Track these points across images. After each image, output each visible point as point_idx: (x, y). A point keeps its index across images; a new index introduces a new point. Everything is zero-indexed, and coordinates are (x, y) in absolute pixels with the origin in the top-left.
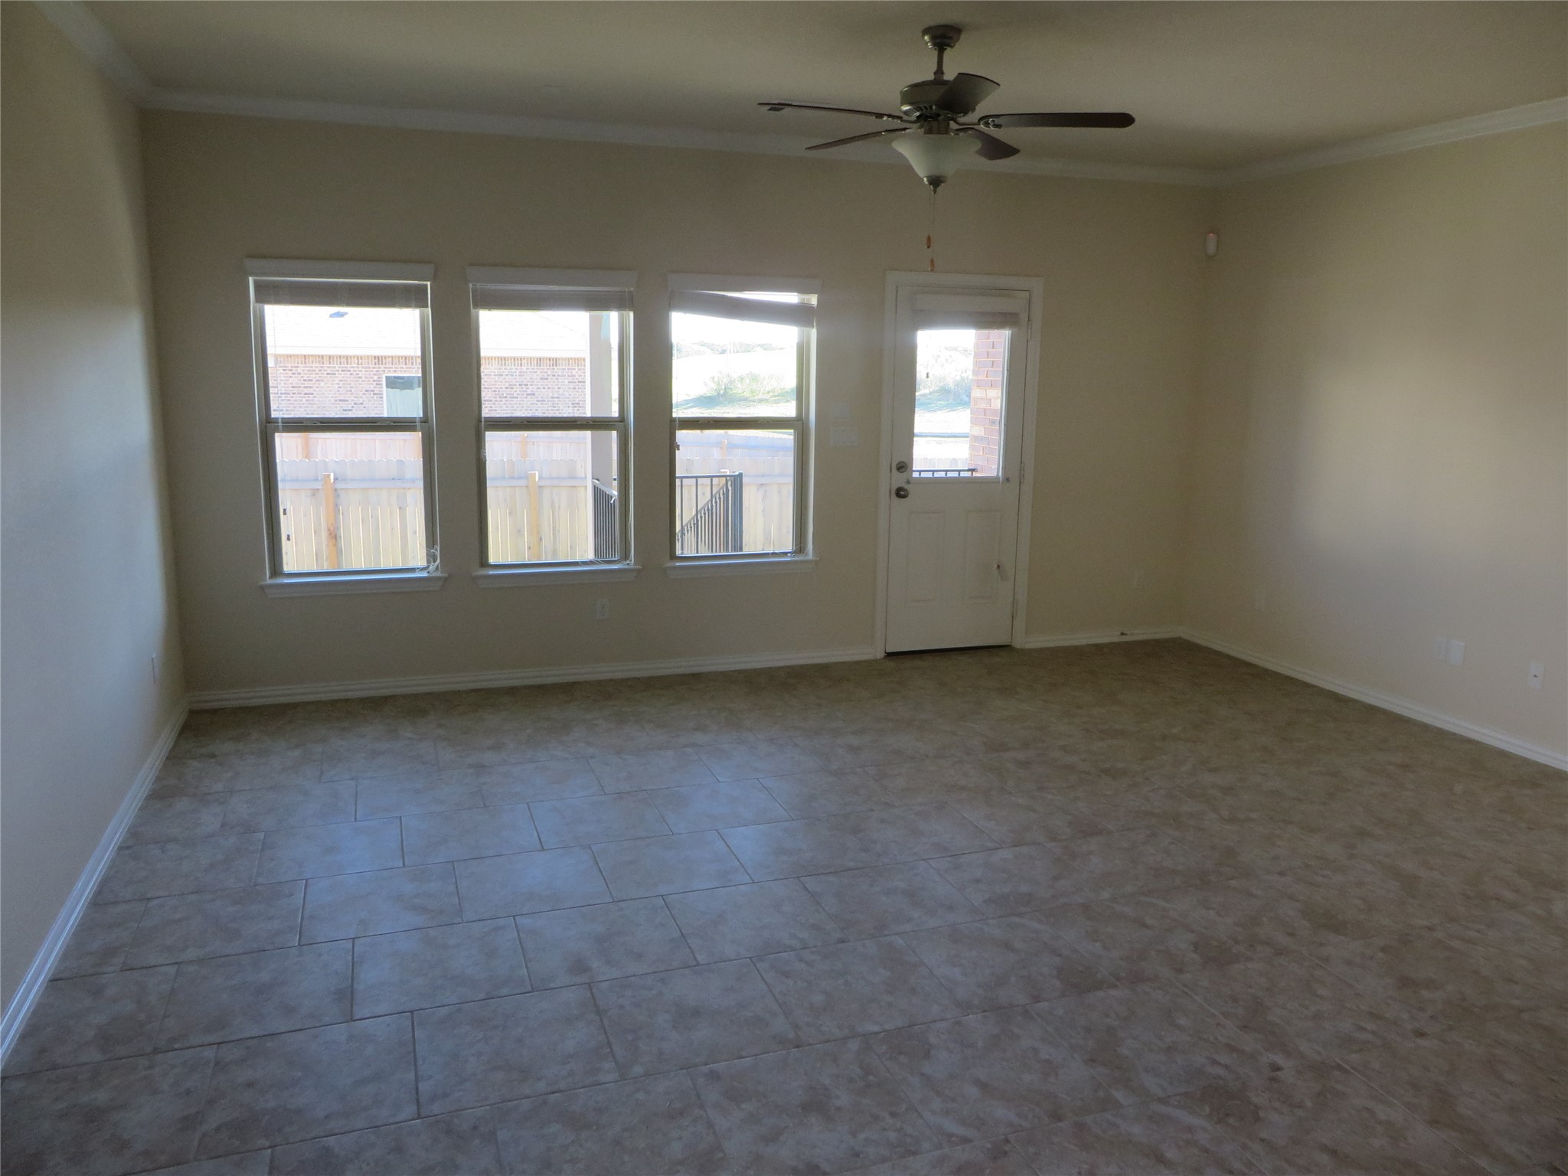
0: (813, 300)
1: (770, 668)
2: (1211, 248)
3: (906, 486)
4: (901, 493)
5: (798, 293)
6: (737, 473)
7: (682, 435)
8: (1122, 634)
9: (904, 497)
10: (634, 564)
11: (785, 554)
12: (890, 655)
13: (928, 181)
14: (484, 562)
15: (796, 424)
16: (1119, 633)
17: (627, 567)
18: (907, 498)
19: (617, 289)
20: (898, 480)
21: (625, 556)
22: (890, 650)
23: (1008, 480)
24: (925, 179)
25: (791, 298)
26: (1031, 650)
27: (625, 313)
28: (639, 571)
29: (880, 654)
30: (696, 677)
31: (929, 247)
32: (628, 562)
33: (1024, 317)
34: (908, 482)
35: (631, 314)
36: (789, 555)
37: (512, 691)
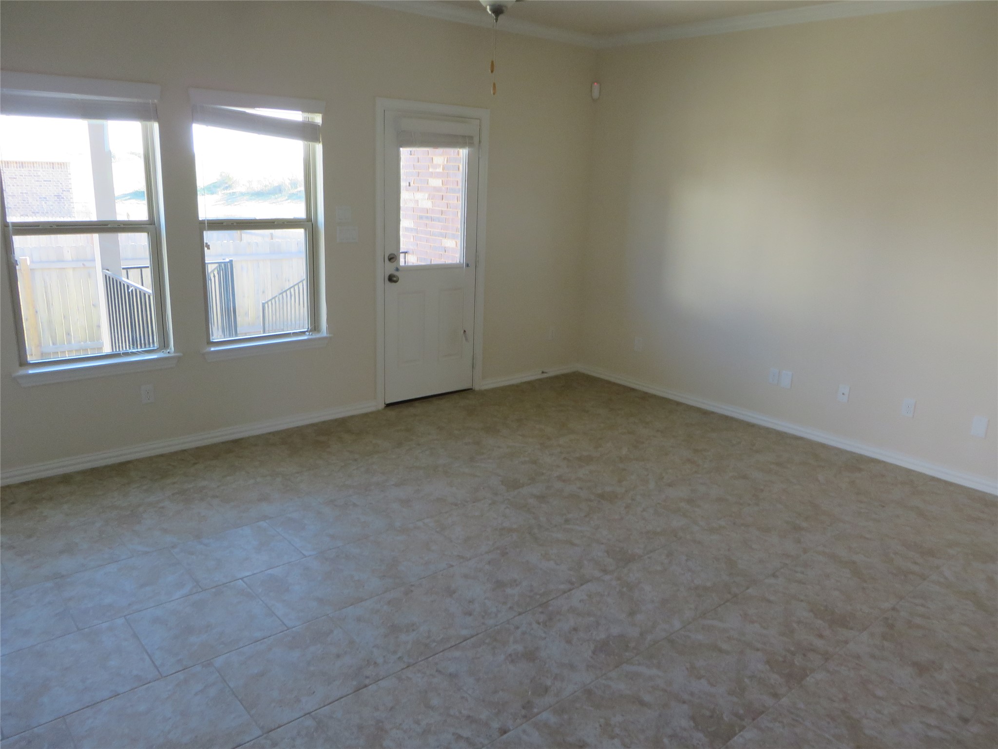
0: (318, 119)
1: (297, 427)
2: (596, 94)
3: (396, 273)
4: (392, 279)
5: (302, 112)
6: (227, 260)
7: (209, 236)
8: (543, 372)
9: (396, 282)
10: (175, 352)
11: (304, 333)
12: (388, 405)
13: (491, 10)
14: (23, 363)
15: (308, 224)
16: (541, 372)
17: (168, 355)
18: (397, 283)
19: (140, 101)
20: (390, 269)
21: (164, 345)
22: (388, 402)
23: (467, 265)
24: (488, 7)
25: (296, 116)
26: (487, 391)
27: (148, 123)
28: (179, 358)
29: (381, 406)
30: (237, 444)
31: (492, 71)
32: (168, 351)
33: (476, 140)
34: (397, 270)
35: (156, 126)
36: (307, 333)
37: (66, 479)
